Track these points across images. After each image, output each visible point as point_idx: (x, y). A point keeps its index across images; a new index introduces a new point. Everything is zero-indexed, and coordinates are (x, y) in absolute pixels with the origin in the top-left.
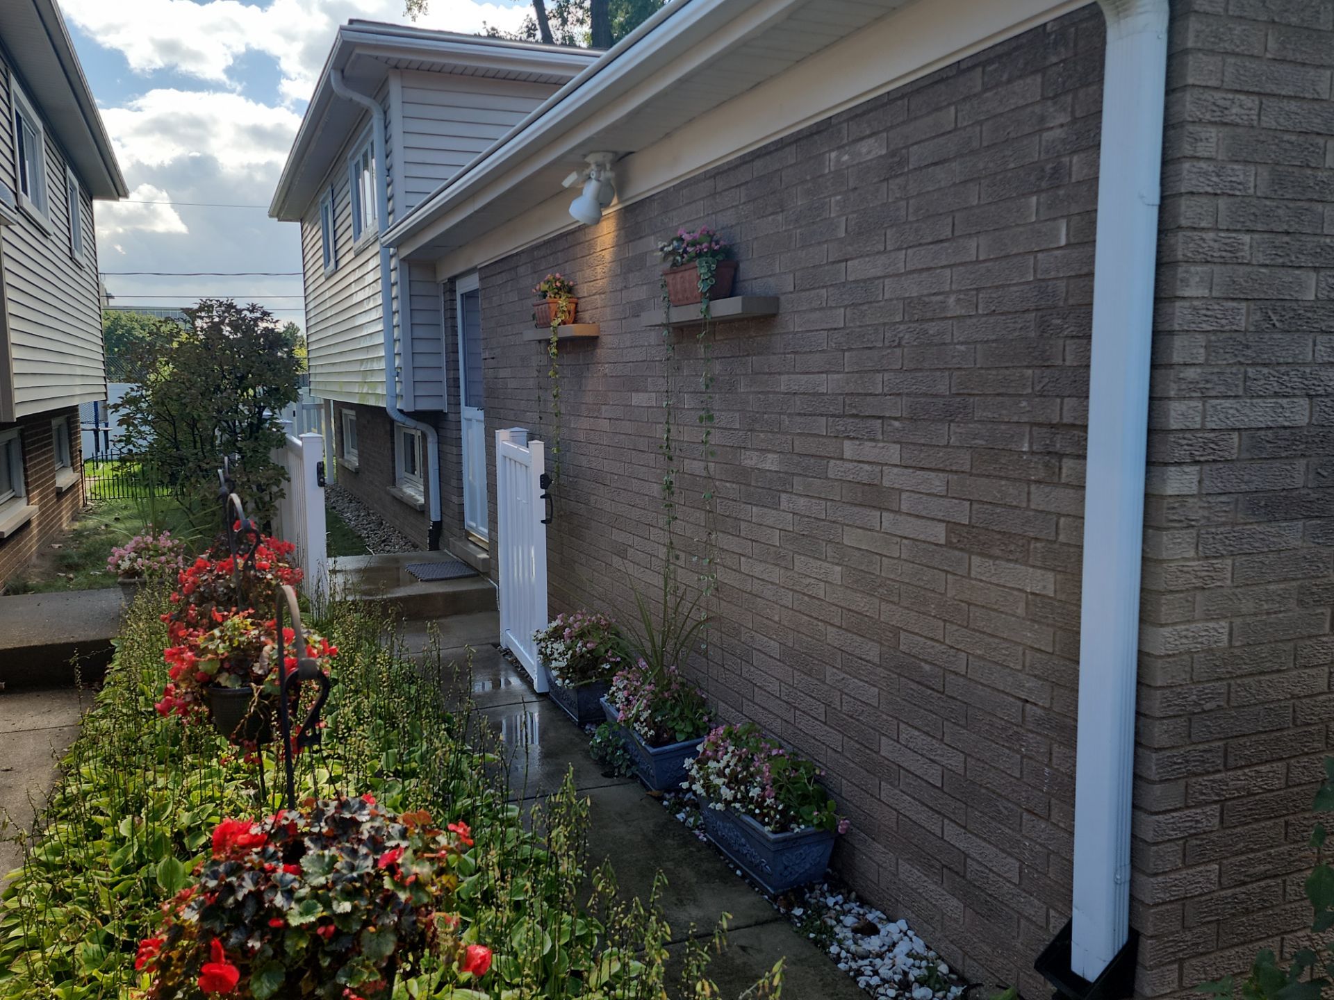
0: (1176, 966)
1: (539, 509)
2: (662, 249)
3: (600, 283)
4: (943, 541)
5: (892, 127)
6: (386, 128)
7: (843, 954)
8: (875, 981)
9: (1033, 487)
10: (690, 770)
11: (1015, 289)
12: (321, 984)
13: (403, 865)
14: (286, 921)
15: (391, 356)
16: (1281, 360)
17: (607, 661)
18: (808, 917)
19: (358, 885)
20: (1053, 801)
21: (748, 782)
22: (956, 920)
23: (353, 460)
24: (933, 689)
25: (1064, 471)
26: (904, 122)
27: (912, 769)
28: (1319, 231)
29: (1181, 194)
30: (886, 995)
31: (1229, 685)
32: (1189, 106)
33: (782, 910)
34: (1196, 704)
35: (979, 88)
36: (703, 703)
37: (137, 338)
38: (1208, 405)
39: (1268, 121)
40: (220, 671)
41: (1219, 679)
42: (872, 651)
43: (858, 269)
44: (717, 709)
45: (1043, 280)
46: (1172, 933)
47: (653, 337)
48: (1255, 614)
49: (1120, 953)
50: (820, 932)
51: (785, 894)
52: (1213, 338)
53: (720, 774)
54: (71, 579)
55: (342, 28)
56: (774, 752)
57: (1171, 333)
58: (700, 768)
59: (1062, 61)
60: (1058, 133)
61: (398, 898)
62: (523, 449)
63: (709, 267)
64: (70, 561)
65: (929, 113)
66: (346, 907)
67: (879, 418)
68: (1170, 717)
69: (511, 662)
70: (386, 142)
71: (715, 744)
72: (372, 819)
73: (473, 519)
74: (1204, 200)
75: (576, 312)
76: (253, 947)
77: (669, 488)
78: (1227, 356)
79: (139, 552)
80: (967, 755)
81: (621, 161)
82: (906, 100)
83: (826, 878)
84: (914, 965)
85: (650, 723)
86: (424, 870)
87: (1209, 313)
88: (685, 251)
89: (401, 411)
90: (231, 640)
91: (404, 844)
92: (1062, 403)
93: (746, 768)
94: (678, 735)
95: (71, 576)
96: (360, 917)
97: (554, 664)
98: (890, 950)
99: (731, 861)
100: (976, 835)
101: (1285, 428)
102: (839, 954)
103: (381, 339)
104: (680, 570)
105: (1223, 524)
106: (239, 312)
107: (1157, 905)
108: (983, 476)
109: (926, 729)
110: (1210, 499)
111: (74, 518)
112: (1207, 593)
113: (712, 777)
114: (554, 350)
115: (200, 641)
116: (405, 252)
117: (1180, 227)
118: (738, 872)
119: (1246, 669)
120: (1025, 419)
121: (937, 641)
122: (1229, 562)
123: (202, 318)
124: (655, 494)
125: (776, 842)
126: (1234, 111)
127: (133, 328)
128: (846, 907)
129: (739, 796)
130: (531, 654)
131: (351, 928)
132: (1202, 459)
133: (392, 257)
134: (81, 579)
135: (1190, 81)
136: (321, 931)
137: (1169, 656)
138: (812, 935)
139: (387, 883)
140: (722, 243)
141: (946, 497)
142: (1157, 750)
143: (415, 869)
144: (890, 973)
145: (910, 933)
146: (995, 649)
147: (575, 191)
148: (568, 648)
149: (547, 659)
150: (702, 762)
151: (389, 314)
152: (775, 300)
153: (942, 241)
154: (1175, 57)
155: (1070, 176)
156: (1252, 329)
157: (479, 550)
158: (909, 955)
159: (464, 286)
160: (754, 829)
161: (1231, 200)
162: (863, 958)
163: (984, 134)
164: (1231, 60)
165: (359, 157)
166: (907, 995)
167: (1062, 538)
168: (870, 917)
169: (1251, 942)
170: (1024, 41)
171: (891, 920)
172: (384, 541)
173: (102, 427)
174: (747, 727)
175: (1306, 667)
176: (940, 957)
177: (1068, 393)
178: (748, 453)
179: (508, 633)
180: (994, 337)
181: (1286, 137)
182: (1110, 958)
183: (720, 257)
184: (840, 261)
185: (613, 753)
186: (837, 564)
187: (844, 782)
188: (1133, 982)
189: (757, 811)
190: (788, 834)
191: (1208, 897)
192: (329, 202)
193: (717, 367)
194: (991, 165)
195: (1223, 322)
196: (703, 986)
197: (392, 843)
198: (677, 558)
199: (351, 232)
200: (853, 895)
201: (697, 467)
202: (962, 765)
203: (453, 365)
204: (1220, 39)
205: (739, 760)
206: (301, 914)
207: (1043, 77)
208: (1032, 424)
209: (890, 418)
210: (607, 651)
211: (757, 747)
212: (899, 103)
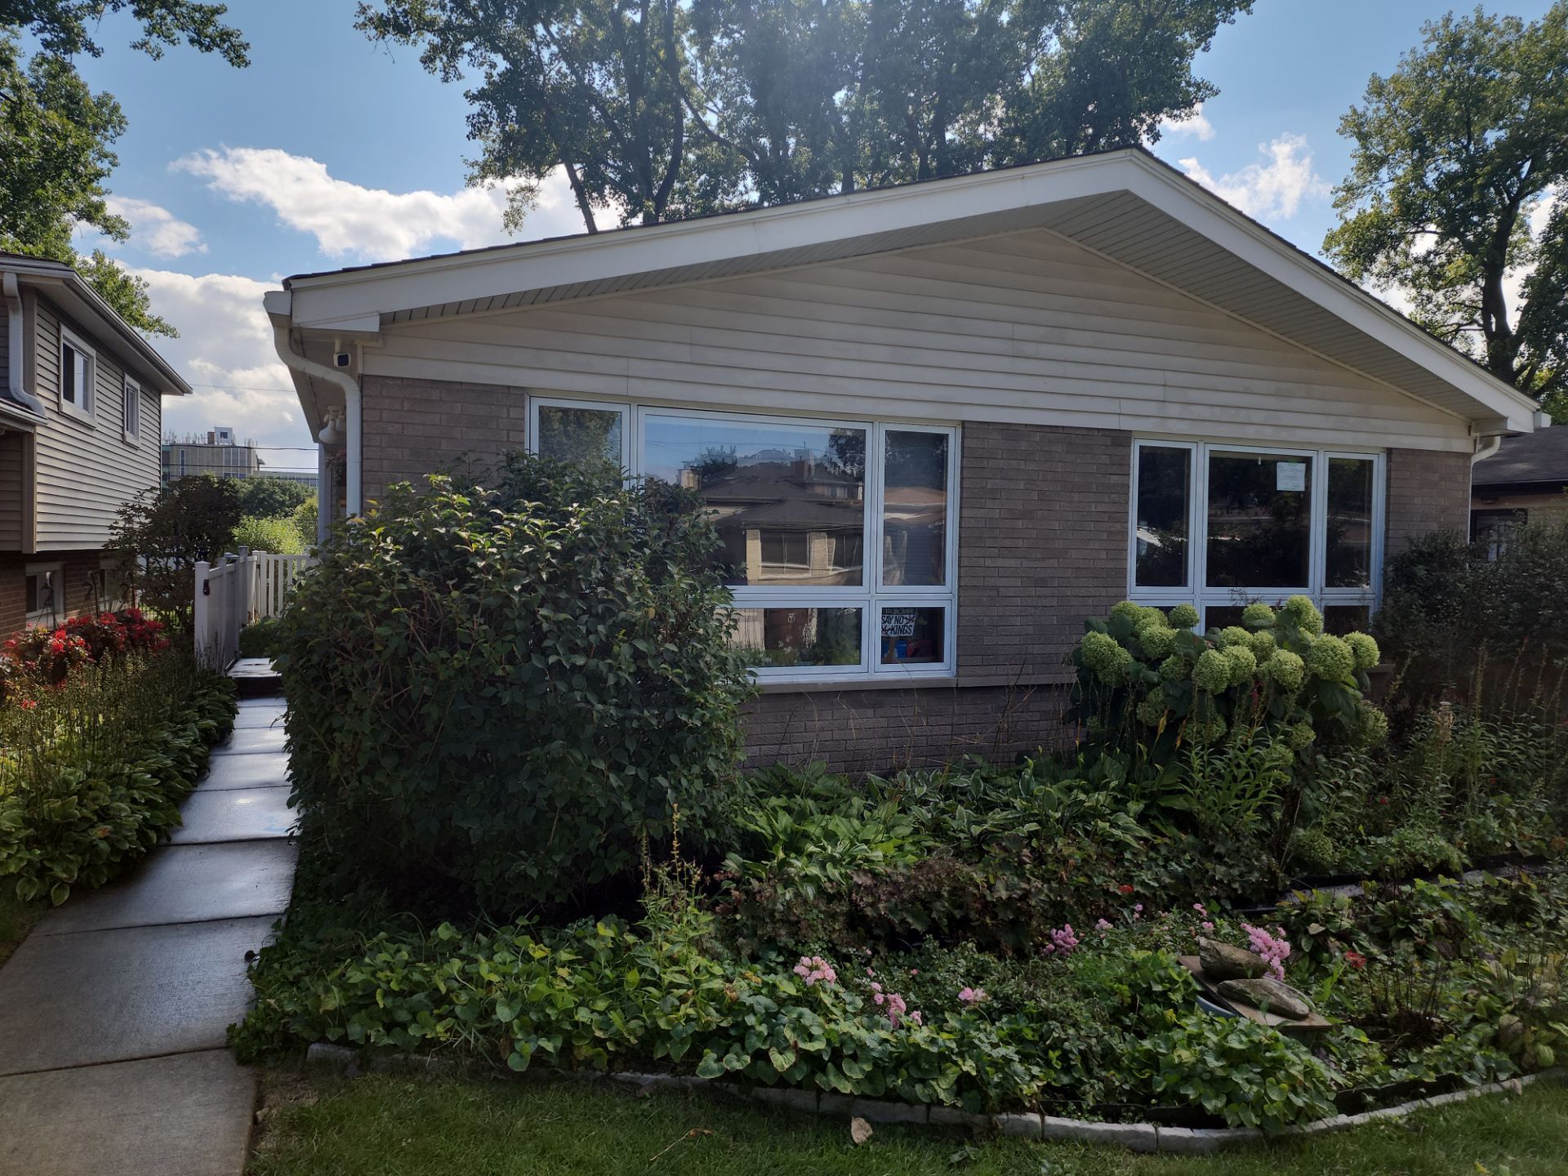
127: (274, 492)
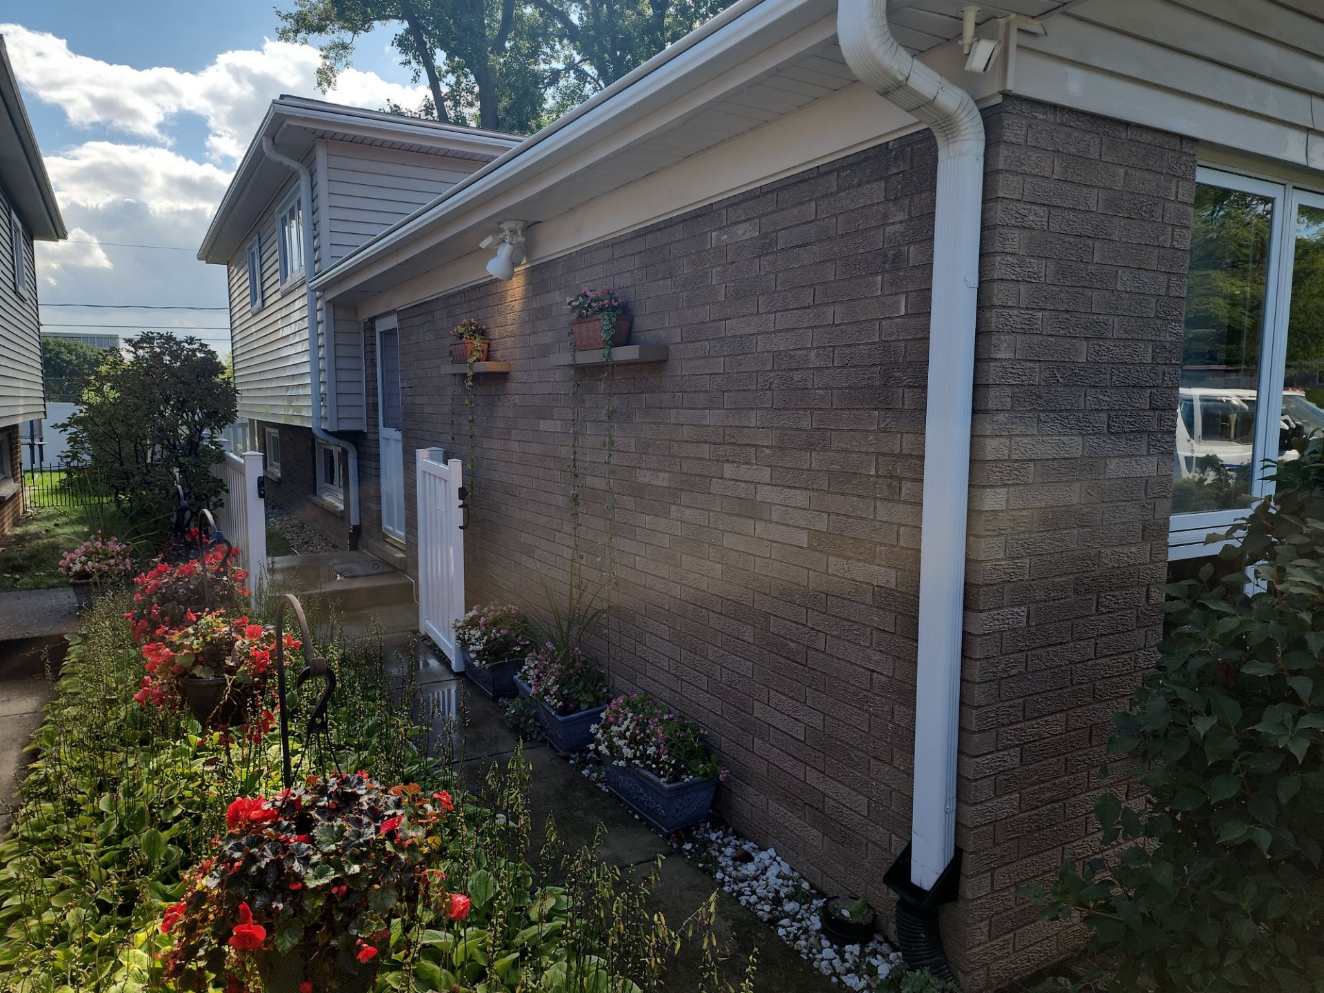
0: (989, 874)
1: (458, 517)
2: (570, 304)
3: (510, 328)
4: (805, 545)
5: (764, 215)
6: (312, 188)
7: (727, 878)
8: (753, 899)
9: (879, 503)
10: (595, 734)
11: (864, 347)
12: (334, 936)
13: (401, 830)
14: (304, 884)
15: (316, 384)
16: (1063, 407)
17: (518, 644)
18: (696, 850)
19: (365, 849)
20: (895, 749)
21: (645, 742)
22: (817, 848)
23: (277, 472)
24: (797, 662)
25: (903, 491)
26: (773, 212)
27: (780, 727)
28: (1089, 310)
29: (994, 281)
30: (763, 910)
31: (1027, 655)
32: (1000, 214)
33: (675, 846)
34: (1004, 671)
35: (835, 189)
36: (601, 677)
37: (64, 361)
38: (1013, 442)
39: (1054, 227)
40: (194, 664)
41: (1020, 651)
42: (748, 634)
43: (736, 327)
44: (614, 682)
45: (887, 341)
46: (987, 849)
47: (558, 375)
48: (1045, 601)
49: (948, 866)
50: (706, 862)
51: (676, 832)
52: (1016, 390)
53: (622, 736)
54: (18, 580)
55: (274, 102)
56: (666, 717)
57: (987, 386)
58: (604, 732)
59: (901, 172)
60: (898, 227)
61: (400, 859)
62: (443, 466)
63: (610, 320)
64: (15, 563)
65: (794, 206)
66: (356, 868)
67: (753, 446)
68: (986, 682)
69: (430, 647)
70: (313, 201)
71: (616, 711)
72: (368, 793)
73: (391, 523)
74: (1010, 285)
75: (489, 351)
76: (277, 908)
77: (575, 500)
78: (1026, 404)
79: (89, 555)
80: (825, 715)
81: (530, 228)
82: (775, 194)
83: (709, 818)
84: (783, 885)
85: (559, 695)
86: (417, 834)
87: (1014, 371)
88: (590, 306)
89: (324, 430)
90: (204, 637)
91: (399, 812)
92: (902, 438)
93: (643, 731)
94: (582, 705)
95: (17, 576)
96: (367, 877)
97: (472, 648)
98: (763, 874)
99: (631, 808)
100: (833, 779)
101: (1066, 459)
102: (723, 879)
103: (307, 369)
104: (582, 567)
105: (1023, 533)
106: (178, 343)
107: (976, 827)
108: (839, 493)
109: (791, 694)
110: (1014, 513)
111: (16, 524)
112: (1012, 585)
113: (614, 740)
114: (470, 383)
115: (176, 637)
116: (330, 295)
117: (993, 306)
118: (636, 816)
119: (1039, 642)
120: (872, 449)
121: (802, 624)
122: (1027, 561)
123: (143, 348)
124: (560, 504)
125: (670, 790)
126: (1031, 218)
127: (61, 352)
128: (726, 840)
129: (638, 754)
130: (449, 639)
131: (359, 887)
132: (1009, 482)
133: (318, 299)
134: (27, 579)
135: (1001, 194)
136: (334, 891)
137: (986, 635)
138: (700, 865)
139: (389, 847)
140: (620, 300)
141: (809, 509)
142: (977, 708)
143: (412, 833)
144: (765, 891)
145: (778, 859)
146: (848, 630)
147: (491, 252)
148: (483, 635)
149: (464, 644)
150: (606, 727)
151: (315, 348)
152: (666, 348)
153: (804, 308)
154: (989, 175)
155: (908, 262)
156: (1043, 383)
157: (396, 550)
158: (778, 877)
159: (382, 325)
160: (652, 781)
161: (1029, 285)
162: (742, 881)
163: (839, 225)
164: (1029, 179)
165: (286, 212)
166: (779, 908)
167: (902, 543)
168: (746, 847)
169: (1042, 852)
170: (870, 154)
171: (762, 849)
172: (307, 543)
173: (37, 442)
174: (642, 697)
175: (1080, 640)
176: (802, 877)
177: (907, 430)
178: (642, 472)
179: (427, 621)
180: (847, 385)
181: (1067, 239)
182: (941, 871)
183: (619, 312)
184: (722, 320)
185: (526, 721)
186: (719, 563)
187: (723, 738)
188: (958, 889)
189: (654, 766)
190: (680, 783)
191: (1011, 820)
192: (255, 248)
193: (616, 401)
194: (845, 249)
195: (1024, 378)
196: (659, 916)
197: (390, 812)
198: (582, 557)
199: (277, 276)
200: (730, 830)
201: (600, 483)
202: (821, 723)
203: (371, 392)
204: (1022, 163)
205: (637, 725)
206: (316, 878)
207: (886, 184)
208: (878, 454)
209: (763, 446)
210: (517, 636)
211: (651, 713)
212: (769, 195)
